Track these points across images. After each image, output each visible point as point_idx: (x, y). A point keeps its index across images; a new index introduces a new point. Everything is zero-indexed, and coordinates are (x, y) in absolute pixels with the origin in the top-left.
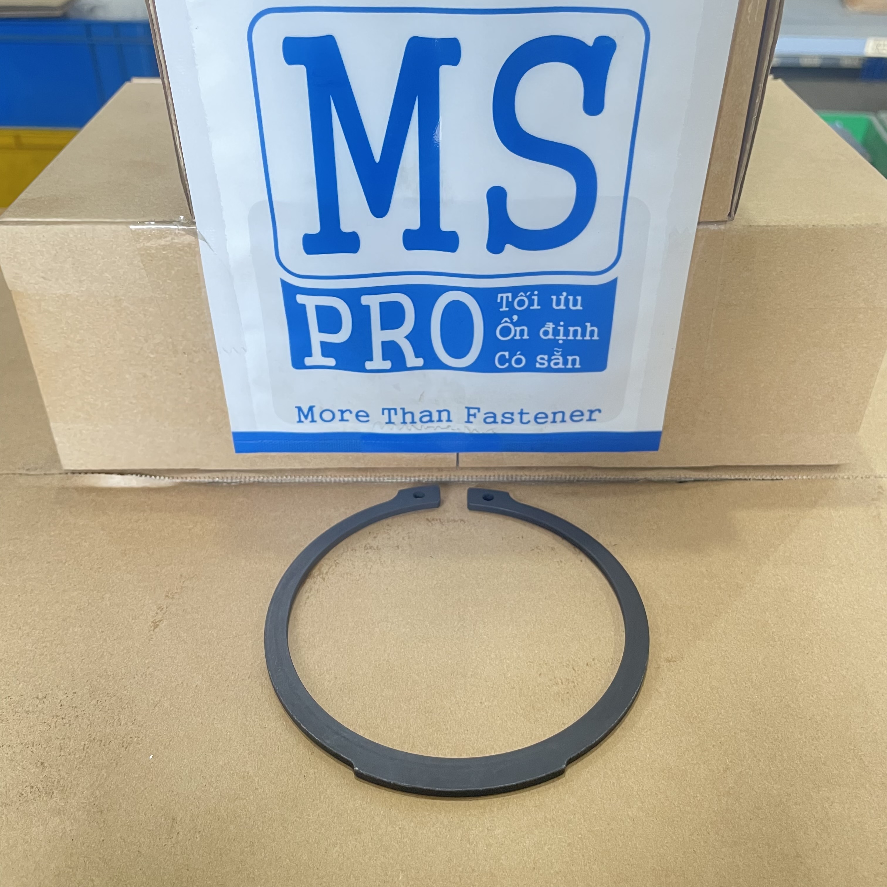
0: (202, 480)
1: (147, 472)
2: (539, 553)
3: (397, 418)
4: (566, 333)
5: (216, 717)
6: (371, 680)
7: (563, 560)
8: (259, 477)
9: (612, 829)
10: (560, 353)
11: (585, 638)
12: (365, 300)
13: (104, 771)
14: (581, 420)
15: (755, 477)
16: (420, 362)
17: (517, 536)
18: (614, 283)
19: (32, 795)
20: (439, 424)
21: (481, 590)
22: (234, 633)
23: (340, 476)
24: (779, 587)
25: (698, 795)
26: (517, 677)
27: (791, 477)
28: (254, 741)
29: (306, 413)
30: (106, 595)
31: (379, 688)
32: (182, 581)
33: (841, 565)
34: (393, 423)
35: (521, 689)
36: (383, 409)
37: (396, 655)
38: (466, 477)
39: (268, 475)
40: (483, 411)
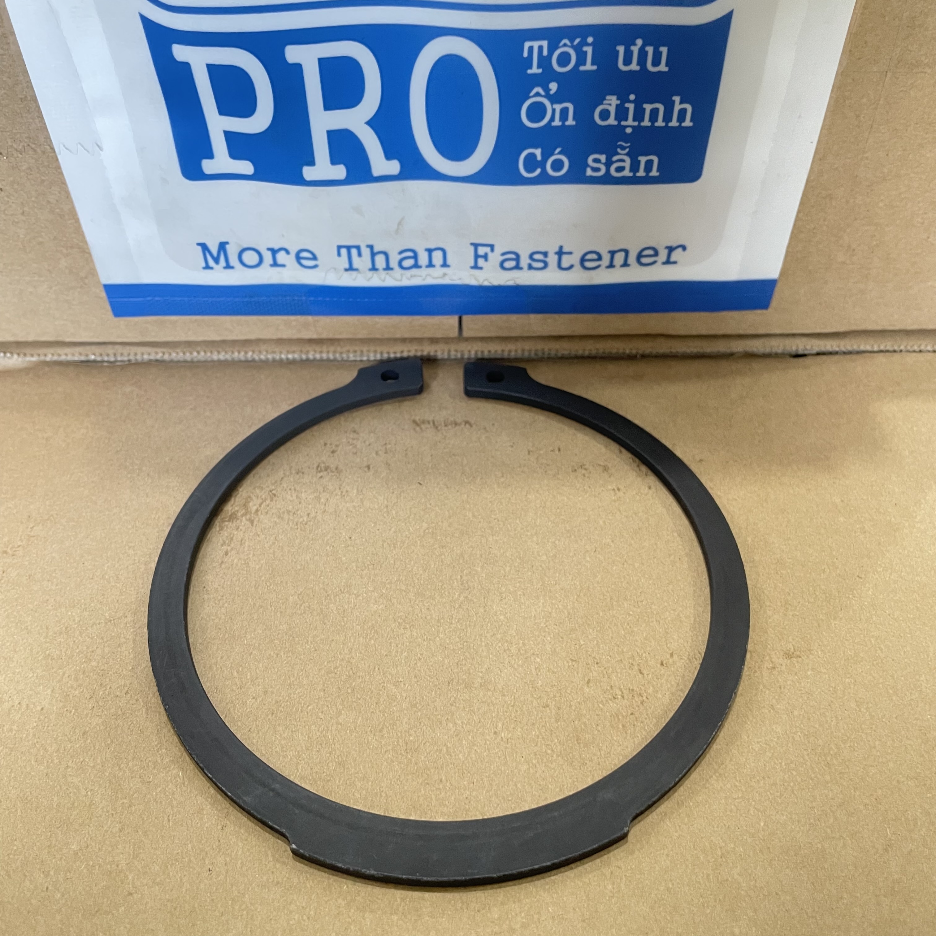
0: (70, 358)
2: (584, 475)
3: (362, 262)
5: (70, 764)
6: (322, 694)
7: (622, 487)
8: (157, 353)
11: (658, 619)
15: (909, 348)
17: (551, 448)
20: (430, 271)
21: (494, 538)
22: (107, 614)
23: (281, 353)
26: (552, 686)
28: (130, 806)
29: (215, 253)
31: (334, 709)
32: (31, 525)
34: (356, 270)
35: (559, 709)
36: (339, 247)
37: (363, 652)
38: (473, 353)
39: (170, 351)
40: (499, 249)
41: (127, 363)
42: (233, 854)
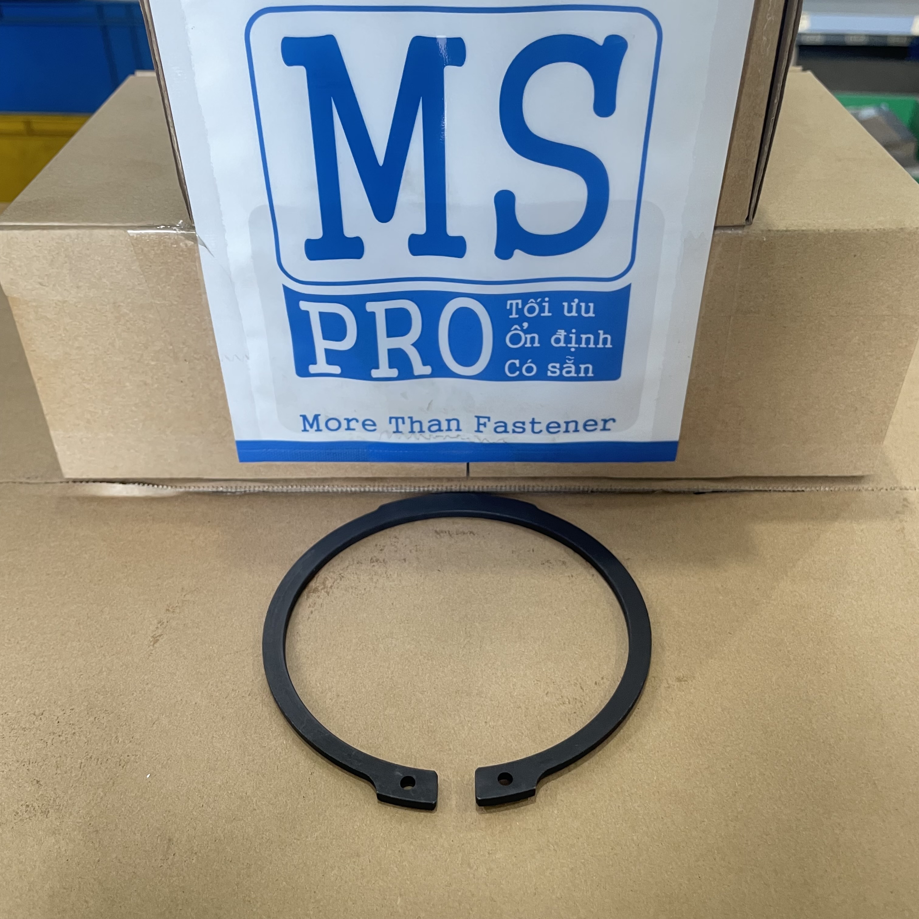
0: (206, 489)
1: (149, 482)
2: (549, 567)
3: (405, 427)
4: (578, 341)
5: (214, 736)
6: (374, 697)
7: (574, 575)
8: (264, 486)
9: (616, 854)
10: (572, 361)
11: (595, 656)
12: (370, 307)
13: (101, 789)
14: (595, 429)
15: (775, 489)
16: (428, 370)
17: (528, 550)
18: (627, 289)
19: (28, 814)
20: (449, 433)
21: (488, 605)
22: (235, 648)
23: (347, 486)
24: (796, 604)
25: (706, 820)
26: (524, 696)
27: (813, 489)
28: (253, 760)
29: (311, 421)
30: (106, 608)
31: (382, 706)
32: (184, 594)
33: (861, 581)
34: (401, 432)
35: (527, 709)
36: (391, 418)
37: (400, 673)
38: (476, 487)
39: (273, 485)
40: (493, 420)
41: (243, 493)
42: (319, 788)
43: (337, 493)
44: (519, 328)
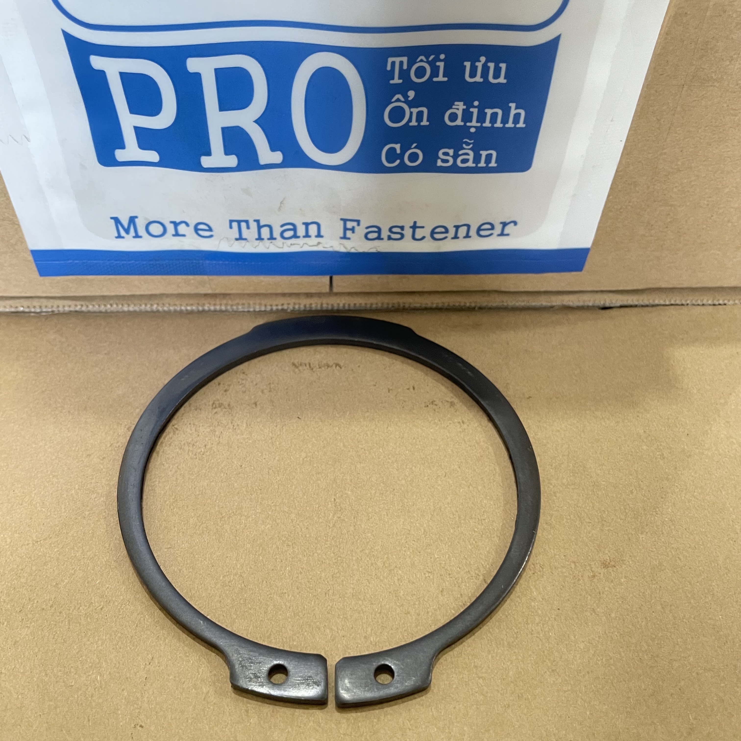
2: (435, 410)
3: (250, 233)
4: (482, 118)
7: (466, 421)
8: (76, 306)
10: (471, 146)
12: (193, 65)
14: (491, 234)
15: (694, 302)
16: (278, 157)
17: (407, 387)
18: (554, 44)
20: (307, 240)
21: (362, 465)
23: (181, 305)
26: (412, 595)
27: (737, 301)
29: (126, 225)
34: (245, 239)
36: (231, 221)
37: (252, 567)
38: (341, 305)
39: (87, 303)
40: (364, 224)
41: (50, 313)
43: (168, 313)
44: (403, 99)
